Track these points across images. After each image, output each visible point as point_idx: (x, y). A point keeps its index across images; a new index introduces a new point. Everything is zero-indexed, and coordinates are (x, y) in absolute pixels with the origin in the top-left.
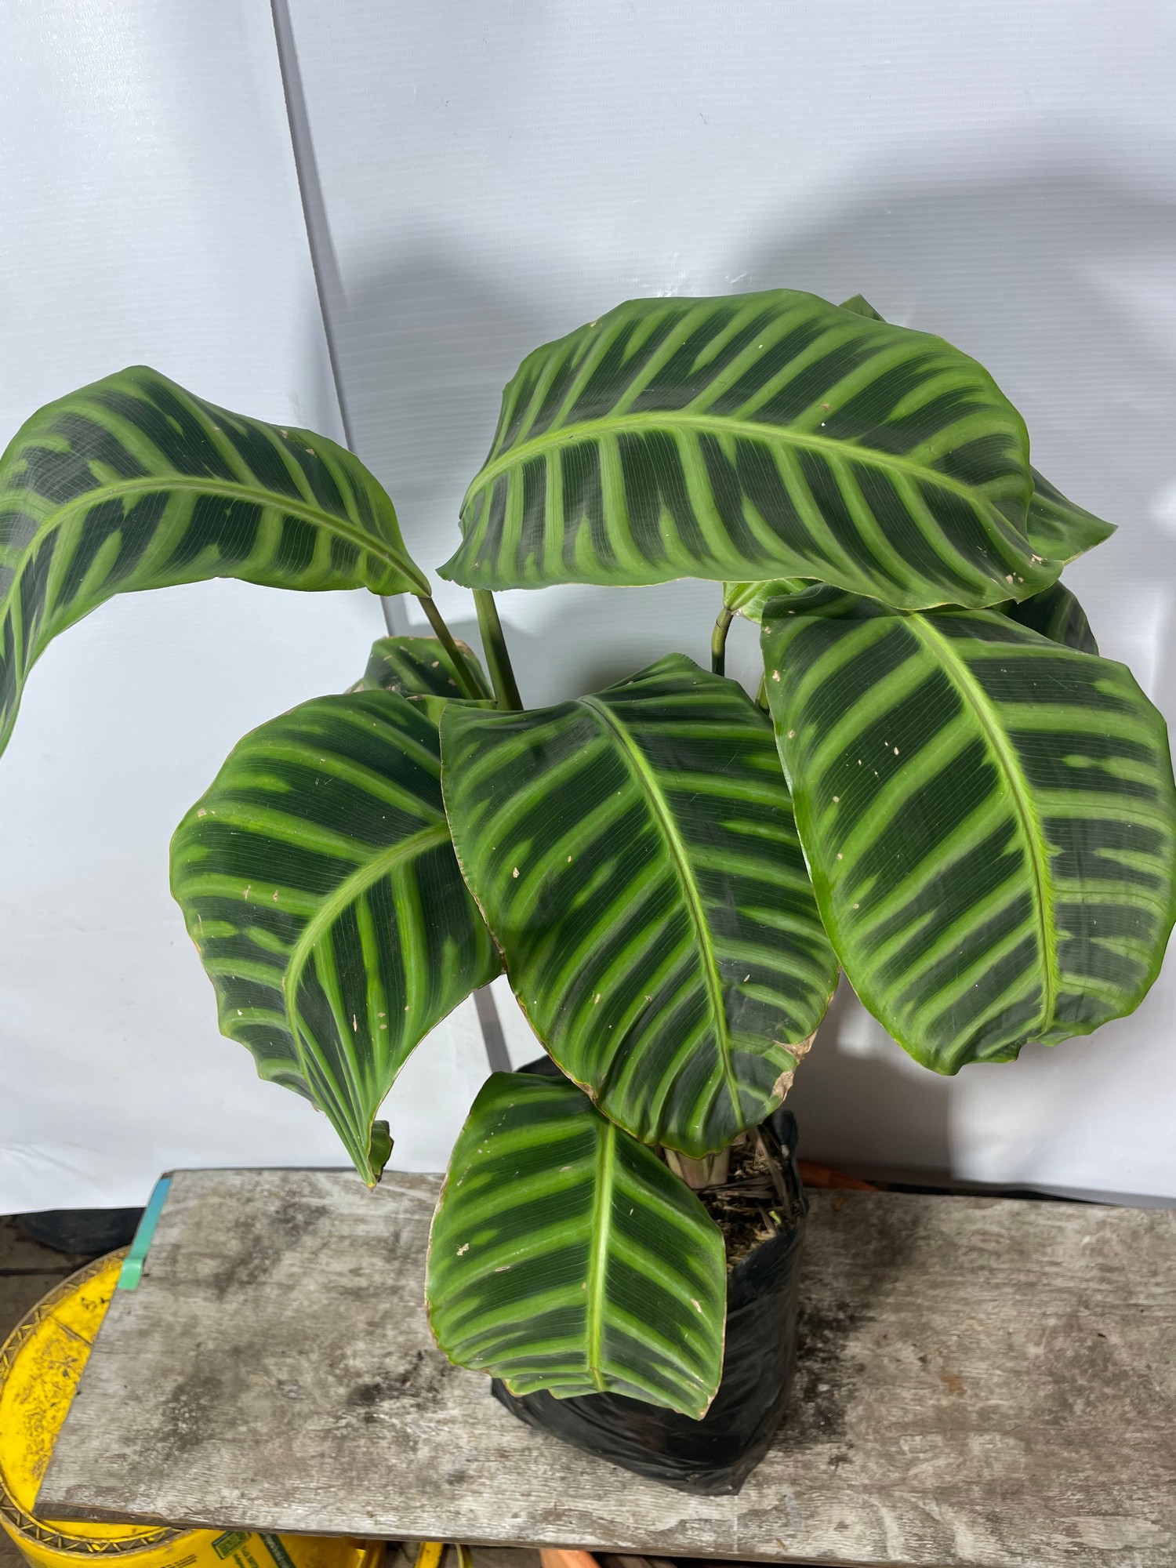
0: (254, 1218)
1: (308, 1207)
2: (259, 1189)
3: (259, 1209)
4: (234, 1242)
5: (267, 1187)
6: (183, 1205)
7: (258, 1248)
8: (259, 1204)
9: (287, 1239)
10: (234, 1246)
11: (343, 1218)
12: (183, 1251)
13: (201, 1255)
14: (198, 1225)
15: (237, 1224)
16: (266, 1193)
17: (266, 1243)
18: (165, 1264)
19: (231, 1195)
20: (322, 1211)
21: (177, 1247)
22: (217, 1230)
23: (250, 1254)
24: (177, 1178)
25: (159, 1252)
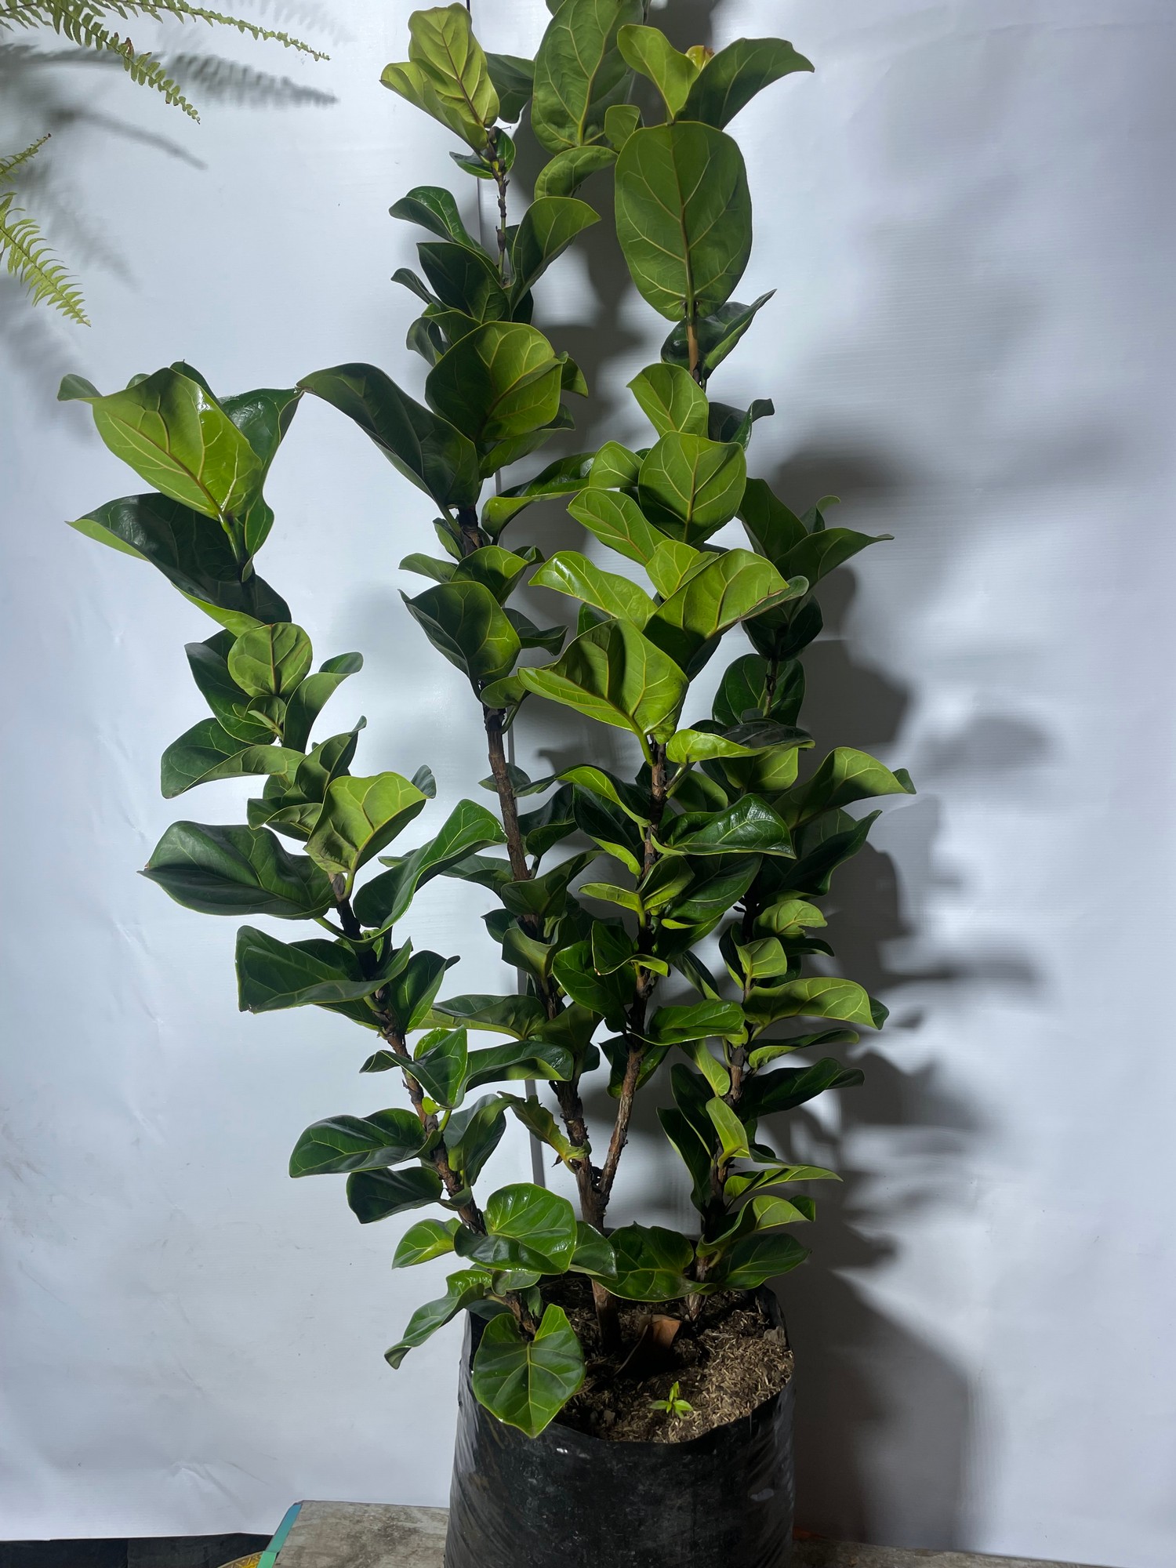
0: (362, 1533)
1: (404, 1528)
2: (367, 1515)
3: (365, 1528)
4: (345, 1547)
5: (373, 1514)
6: (309, 1522)
7: (363, 1552)
8: (366, 1524)
9: (385, 1547)
10: (345, 1549)
11: (429, 1536)
12: (306, 1551)
13: (320, 1554)
14: (319, 1535)
15: (349, 1536)
16: (371, 1518)
17: (370, 1549)
18: (292, 1559)
19: (345, 1518)
20: (414, 1531)
21: (302, 1548)
22: (333, 1538)
23: (357, 1556)
24: (304, 1505)
25: (289, 1551)
